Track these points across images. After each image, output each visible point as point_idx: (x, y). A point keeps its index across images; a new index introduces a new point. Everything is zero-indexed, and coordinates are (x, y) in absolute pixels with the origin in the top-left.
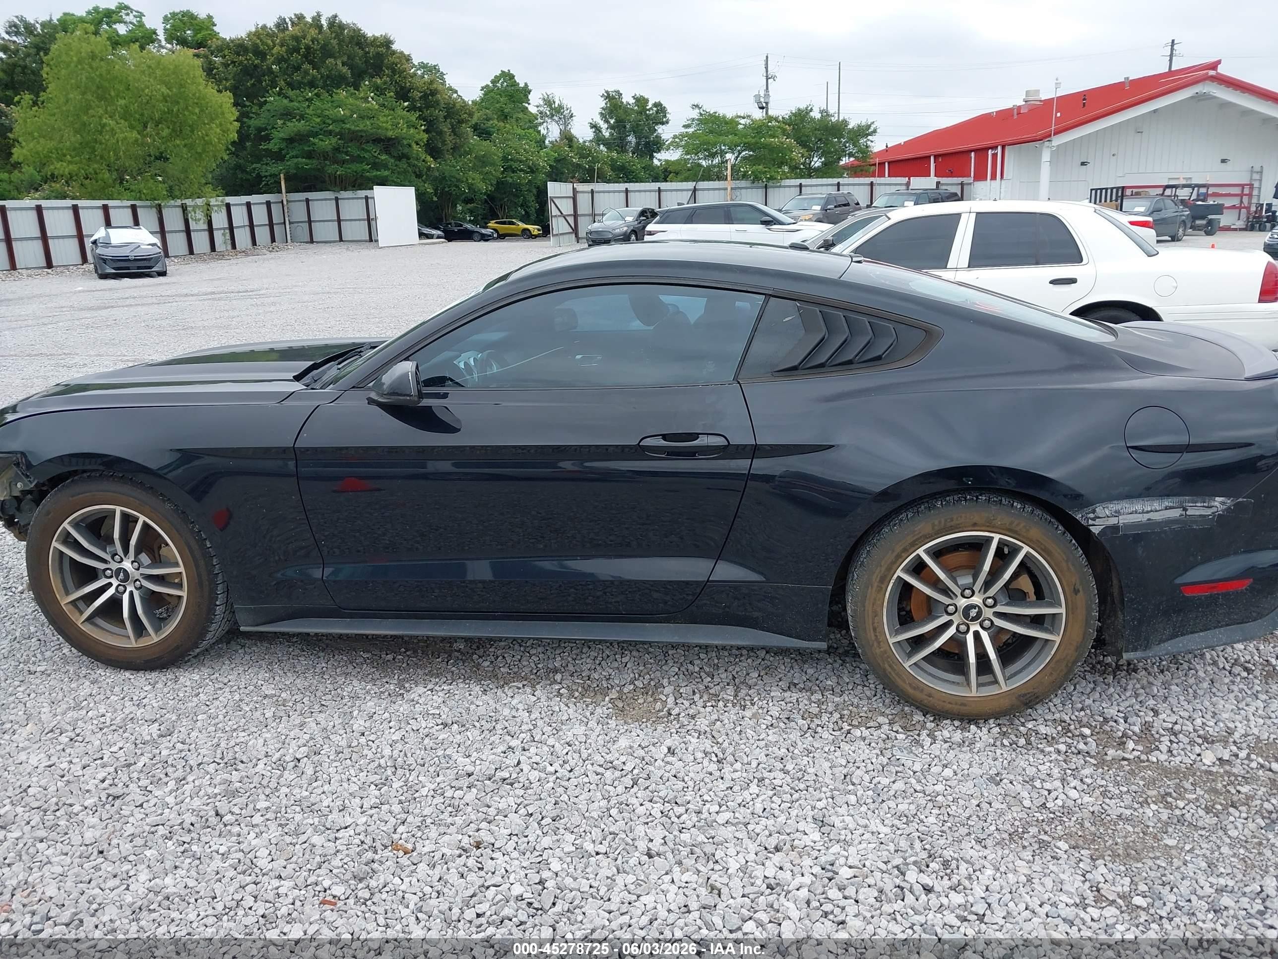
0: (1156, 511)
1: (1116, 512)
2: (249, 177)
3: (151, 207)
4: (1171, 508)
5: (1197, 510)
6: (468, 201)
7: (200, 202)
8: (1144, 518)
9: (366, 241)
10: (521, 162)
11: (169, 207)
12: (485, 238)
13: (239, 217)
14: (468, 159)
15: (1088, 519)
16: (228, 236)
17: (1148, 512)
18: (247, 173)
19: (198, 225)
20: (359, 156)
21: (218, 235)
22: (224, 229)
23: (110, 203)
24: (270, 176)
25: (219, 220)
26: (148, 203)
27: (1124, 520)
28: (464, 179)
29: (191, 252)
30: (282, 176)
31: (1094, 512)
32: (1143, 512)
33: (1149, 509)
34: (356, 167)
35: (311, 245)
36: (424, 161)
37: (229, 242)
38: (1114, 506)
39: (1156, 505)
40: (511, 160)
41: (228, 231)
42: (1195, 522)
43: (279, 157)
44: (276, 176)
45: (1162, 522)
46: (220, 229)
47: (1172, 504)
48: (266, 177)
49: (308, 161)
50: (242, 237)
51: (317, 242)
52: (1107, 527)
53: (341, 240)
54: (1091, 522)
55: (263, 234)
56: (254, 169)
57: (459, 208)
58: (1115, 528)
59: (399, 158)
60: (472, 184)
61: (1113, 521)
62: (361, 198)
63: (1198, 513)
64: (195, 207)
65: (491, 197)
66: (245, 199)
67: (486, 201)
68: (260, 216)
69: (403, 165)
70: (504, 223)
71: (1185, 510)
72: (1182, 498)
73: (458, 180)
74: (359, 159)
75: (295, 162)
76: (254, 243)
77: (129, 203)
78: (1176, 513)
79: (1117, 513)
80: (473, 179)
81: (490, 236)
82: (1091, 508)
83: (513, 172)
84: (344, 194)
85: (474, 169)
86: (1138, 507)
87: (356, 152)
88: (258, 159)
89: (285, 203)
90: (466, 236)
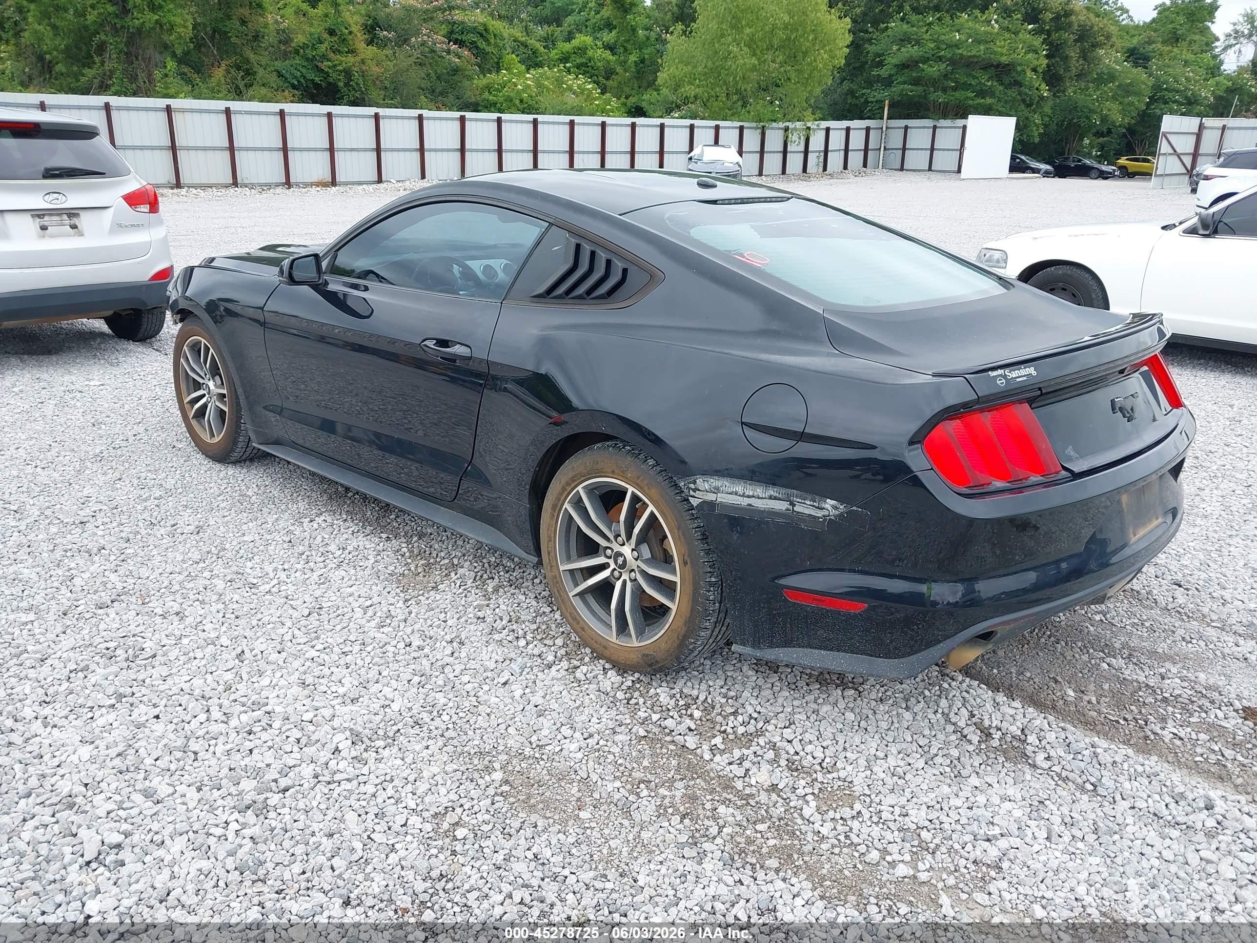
0: (759, 498)
1: (715, 488)
2: (858, 102)
3: (756, 128)
4: (776, 498)
5: (805, 508)
6: (1099, 134)
7: (798, 124)
8: (745, 502)
9: (954, 172)
10: (1177, 91)
11: (773, 128)
12: (1104, 175)
13: (837, 140)
14: (1110, 88)
15: (688, 488)
16: (822, 159)
17: (749, 497)
18: (857, 98)
19: (795, 147)
20: (965, 83)
21: (812, 158)
22: (820, 152)
23: (721, 123)
24: (876, 102)
25: (817, 142)
26: (754, 125)
27: (722, 498)
28: (1099, 110)
29: (784, 172)
30: (887, 102)
31: (695, 482)
32: (743, 496)
33: (751, 494)
34: (959, 95)
35: (901, 173)
36: (1037, 89)
37: (822, 165)
38: (715, 482)
39: (759, 491)
40: (1166, 89)
41: (822, 154)
42: (804, 521)
43: (888, 82)
44: (882, 102)
45: (763, 512)
46: (816, 152)
47: (775, 494)
48: (872, 102)
49: (913, 88)
50: (835, 160)
51: (907, 170)
52: (705, 502)
53: (930, 169)
54: (692, 493)
55: (856, 159)
56: (863, 94)
57: (1086, 141)
58: (712, 505)
59: (1008, 86)
60: (1106, 116)
61: (711, 497)
62: (959, 127)
63: (807, 512)
64: (795, 129)
65: (1131, 130)
66: (845, 124)
67: (1124, 135)
68: (857, 140)
69: (1013, 93)
70: (1137, 160)
71: (794, 505)
72: (789, 491)
73: (1092, 111)
74: (966, 86)
75: (902, 88)
76: (845, 167)
77: (739, 124)
78: (781, 506)
79: (716, 490)
80: (1109, 110)
81: (1110, 173)
82: (693, 478)
83: (1166, 103)
84: (943, 123)
85: (1114, 98)
86: (739, 489)
87: (963, 79)
88: (870, 84)
89: (884, 129)
90: (1083, 172)
